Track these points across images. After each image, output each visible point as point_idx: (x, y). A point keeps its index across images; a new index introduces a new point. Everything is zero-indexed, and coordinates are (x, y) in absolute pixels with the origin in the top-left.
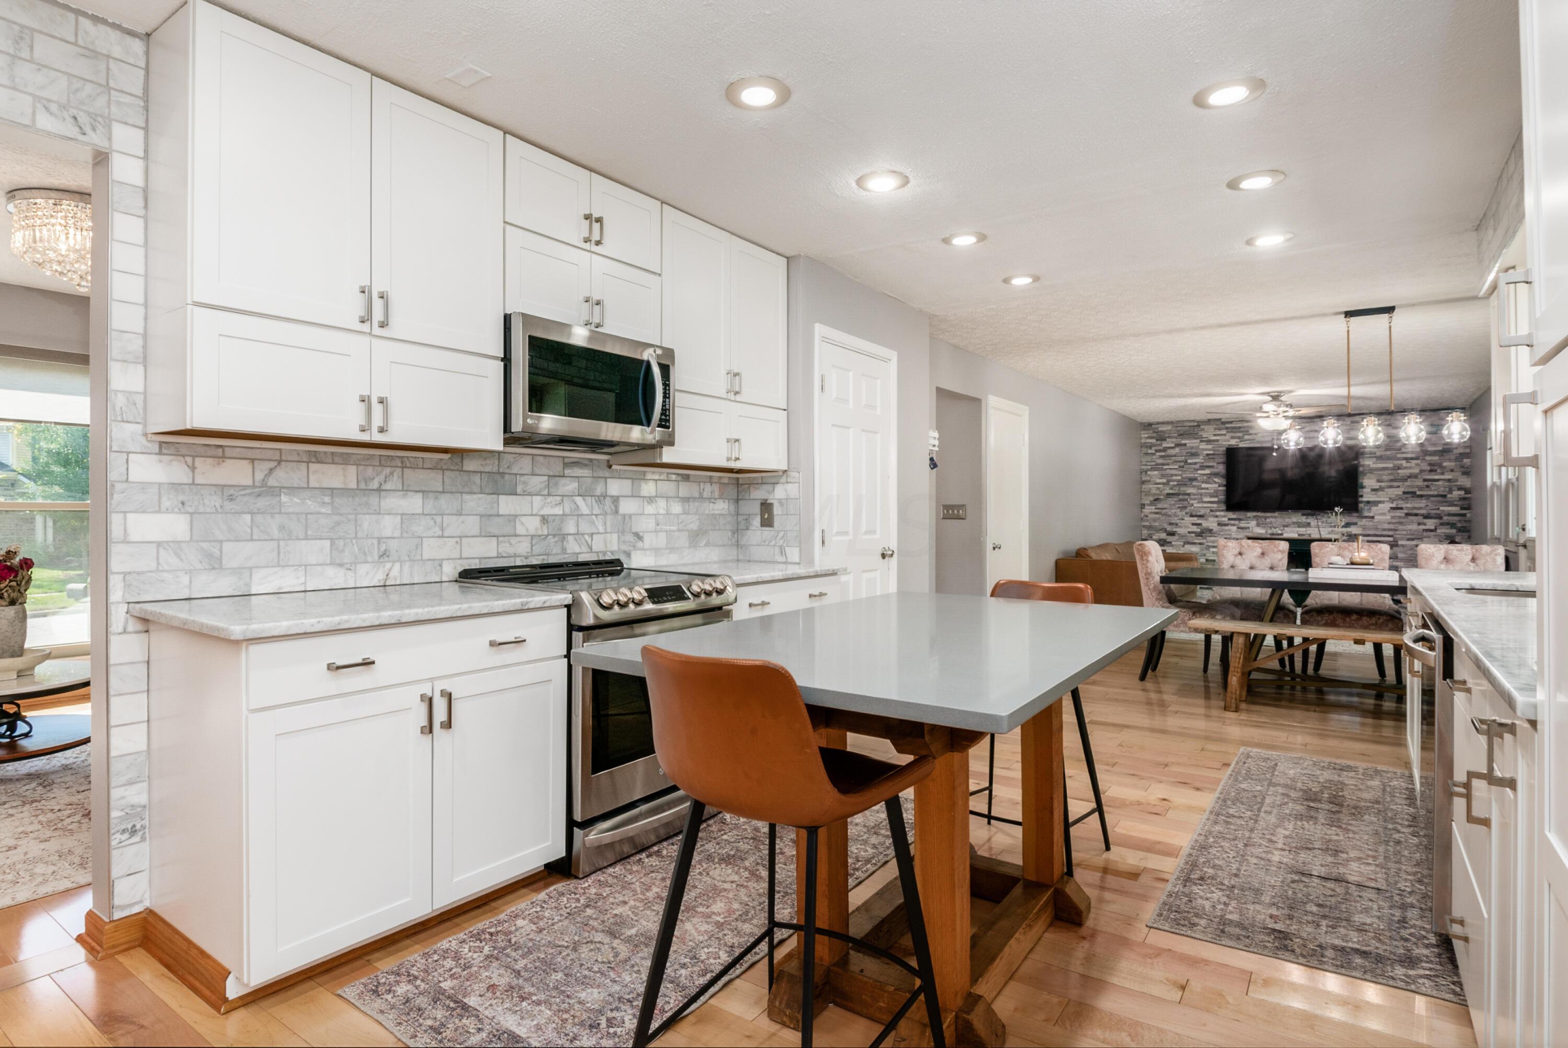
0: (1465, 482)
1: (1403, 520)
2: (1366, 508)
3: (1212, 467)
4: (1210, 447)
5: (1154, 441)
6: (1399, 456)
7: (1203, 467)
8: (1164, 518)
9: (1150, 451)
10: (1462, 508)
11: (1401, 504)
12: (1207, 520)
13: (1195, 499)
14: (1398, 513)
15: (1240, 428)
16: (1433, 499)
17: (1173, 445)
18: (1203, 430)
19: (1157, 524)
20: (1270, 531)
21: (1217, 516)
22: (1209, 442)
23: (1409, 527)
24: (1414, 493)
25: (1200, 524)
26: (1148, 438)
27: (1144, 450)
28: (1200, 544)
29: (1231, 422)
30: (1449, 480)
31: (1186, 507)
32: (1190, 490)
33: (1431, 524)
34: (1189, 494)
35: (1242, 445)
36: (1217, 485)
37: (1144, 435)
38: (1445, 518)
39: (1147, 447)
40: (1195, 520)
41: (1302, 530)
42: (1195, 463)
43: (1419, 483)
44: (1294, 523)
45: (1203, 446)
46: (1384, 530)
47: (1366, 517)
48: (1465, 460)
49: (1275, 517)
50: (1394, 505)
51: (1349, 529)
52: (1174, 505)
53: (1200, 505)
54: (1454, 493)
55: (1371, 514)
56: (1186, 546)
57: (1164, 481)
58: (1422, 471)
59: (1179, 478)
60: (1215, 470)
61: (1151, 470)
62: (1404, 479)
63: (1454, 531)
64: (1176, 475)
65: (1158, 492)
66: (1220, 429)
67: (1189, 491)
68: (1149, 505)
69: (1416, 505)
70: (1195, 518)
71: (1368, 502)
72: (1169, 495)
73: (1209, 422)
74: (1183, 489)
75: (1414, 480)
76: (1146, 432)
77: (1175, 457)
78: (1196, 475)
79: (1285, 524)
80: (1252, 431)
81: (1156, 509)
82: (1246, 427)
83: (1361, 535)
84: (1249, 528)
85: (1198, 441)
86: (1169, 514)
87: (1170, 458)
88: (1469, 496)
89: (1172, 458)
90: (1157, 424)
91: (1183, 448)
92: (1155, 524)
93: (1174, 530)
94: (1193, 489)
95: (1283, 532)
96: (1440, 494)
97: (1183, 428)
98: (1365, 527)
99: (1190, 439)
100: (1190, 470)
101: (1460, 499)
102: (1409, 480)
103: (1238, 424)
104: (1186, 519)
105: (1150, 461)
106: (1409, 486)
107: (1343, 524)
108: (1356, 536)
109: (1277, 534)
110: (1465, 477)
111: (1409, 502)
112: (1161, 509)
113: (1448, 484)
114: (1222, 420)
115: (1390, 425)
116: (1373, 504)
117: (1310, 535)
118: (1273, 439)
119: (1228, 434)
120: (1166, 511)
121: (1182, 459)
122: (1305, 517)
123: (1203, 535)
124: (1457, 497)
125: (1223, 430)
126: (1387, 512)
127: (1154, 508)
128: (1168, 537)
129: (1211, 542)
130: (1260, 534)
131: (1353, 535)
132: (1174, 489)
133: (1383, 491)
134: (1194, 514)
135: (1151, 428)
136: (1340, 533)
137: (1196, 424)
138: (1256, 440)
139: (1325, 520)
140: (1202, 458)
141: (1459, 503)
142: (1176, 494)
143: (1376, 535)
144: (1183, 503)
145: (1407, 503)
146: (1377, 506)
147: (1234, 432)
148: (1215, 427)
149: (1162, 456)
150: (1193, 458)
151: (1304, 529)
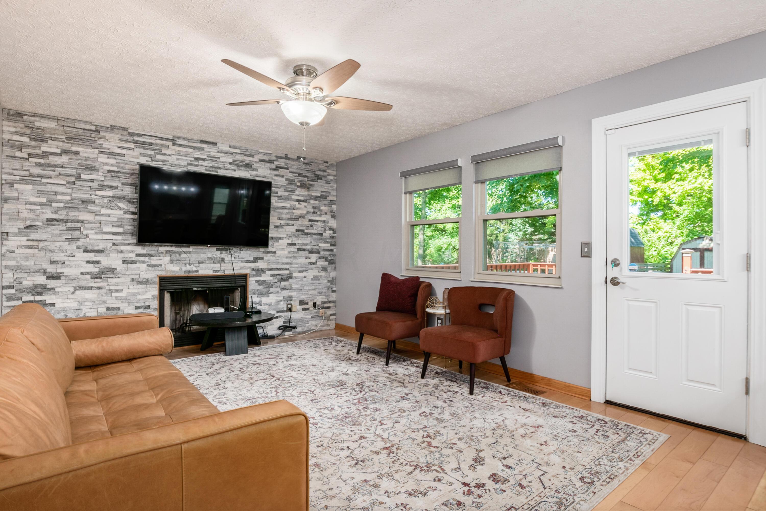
0: (333, 223)
1: (296, 255)
2: (272, 243)
3: (116, 188)
4: (113, 161)
5: (26, 140)
6: (294, 197)
7: (103, 187)
8: (42, 253)
9: (18, 154)
10: (332, 245)
11: (295, 240)
12: (108, 256)
13: (91, 229)
14: (294, 249)
15: (151, 144)
16: (315, 236)
17: (59, 151)
18: (104, 138)
19: (30, 263)
20: (184, 269)
21: (121, 252)
22: (112, 154)
23: (300, 261)
24: (303, 231)
25: (98, 262)
26: (16, 133)
27: (8, 151)
28: (99, 288)
29: (142, 135)
30: (324, 221)
31: (78, 239)
32: (82, 216)
33: (314, 257)
34: (82, 222)
36: (122, 212)
37: (9, 127)
38: (322, 253)
39: (12, 147)
40: (92, 257)
41: (217, 266)
42: (92, 181)
43: (307, 222)
44: (209, 259)
45: (103, 159)
46: (283, 264)
47: (270, 252)
49: (190, 252)
50: (290, 242)
51: (257, 264)
52: (60, 235)
53: (99, 237)
54: (327, 232)
55: (274, 250)
56: (77, 292)
57: (44, 200)
58: (308, 212)
59: (68, 198)
60: (119, 193)
61: (21, 182)
62: (297, 219)
63: (326, 263)
64: (63, 194)
65: (32, 216)
66: (126, 141)
67: (81, 218)
68: (15, 235)
69: (305, 242)
70: (92, 254)
71: (272, 238)
72: (50, 221)
73: (112, 128)
74: (73, 214)
75: (303, 219)
76: (11, 124)
77: (62, 167)
78: (93, 196)
79: (200, 260)
80: (164, 151)
81: (28, 240)
82: (158, 144)
83: (266, 269)
84: (161, 265)
85: (97, 151)
86: (52, 247)
87: (53, 169)
88: (335, 235)
89: (56, 169)
90: (34, 116)
91: (74, 157)
92: (27, 263)
93: (59, 271)
94: (89, 214)
95: (198, 268)
96: (319, 232)
97: (74, 129)
98: (269, 261)
99: (85, 147)
100: (84, 188)
101: (330, 237)
102: (300, 219)
103: (147, 139)
104: (77, 255)
105: (18, 168)
106: (299, 225)
107: (252, 259)
108: (263, 271)
109: (193, 272)
110: (333, 219)
111: (300, 238)
112: (37, 240)
113: (323, 224)
114: (129, 131)
115: (287, 169)
116: (275, 240)
117: (224, 270)
118: (188, 164)
119: (136, 149)
120: (46, 243)
121: (74, 172)
122: (219, 252)
123: (103, 276)
124: (328, 235)
125: (131, 142)
126: (285, 247)
127: (25, 238)
128: (49, 281)
129: (113, 285)
130: (174, 271)
131: (260, 269)
132: (60, 212)
133: (283, 228)
134: (90, 248)
135: (21, 119)
136: (250, 268)
137: (93, 128)
138: (170, 162)
139: (237, 255)
140: (101, 174)
141: (330, 240)
142: (63, 219)
143: (278, 269)
144: (74, 233)
145: (298, 239)
146: (278, 242)
147: (143, 148)
148: (120, 136)
149: (40, 163)
150: (89, 172)
151: (218, 265)
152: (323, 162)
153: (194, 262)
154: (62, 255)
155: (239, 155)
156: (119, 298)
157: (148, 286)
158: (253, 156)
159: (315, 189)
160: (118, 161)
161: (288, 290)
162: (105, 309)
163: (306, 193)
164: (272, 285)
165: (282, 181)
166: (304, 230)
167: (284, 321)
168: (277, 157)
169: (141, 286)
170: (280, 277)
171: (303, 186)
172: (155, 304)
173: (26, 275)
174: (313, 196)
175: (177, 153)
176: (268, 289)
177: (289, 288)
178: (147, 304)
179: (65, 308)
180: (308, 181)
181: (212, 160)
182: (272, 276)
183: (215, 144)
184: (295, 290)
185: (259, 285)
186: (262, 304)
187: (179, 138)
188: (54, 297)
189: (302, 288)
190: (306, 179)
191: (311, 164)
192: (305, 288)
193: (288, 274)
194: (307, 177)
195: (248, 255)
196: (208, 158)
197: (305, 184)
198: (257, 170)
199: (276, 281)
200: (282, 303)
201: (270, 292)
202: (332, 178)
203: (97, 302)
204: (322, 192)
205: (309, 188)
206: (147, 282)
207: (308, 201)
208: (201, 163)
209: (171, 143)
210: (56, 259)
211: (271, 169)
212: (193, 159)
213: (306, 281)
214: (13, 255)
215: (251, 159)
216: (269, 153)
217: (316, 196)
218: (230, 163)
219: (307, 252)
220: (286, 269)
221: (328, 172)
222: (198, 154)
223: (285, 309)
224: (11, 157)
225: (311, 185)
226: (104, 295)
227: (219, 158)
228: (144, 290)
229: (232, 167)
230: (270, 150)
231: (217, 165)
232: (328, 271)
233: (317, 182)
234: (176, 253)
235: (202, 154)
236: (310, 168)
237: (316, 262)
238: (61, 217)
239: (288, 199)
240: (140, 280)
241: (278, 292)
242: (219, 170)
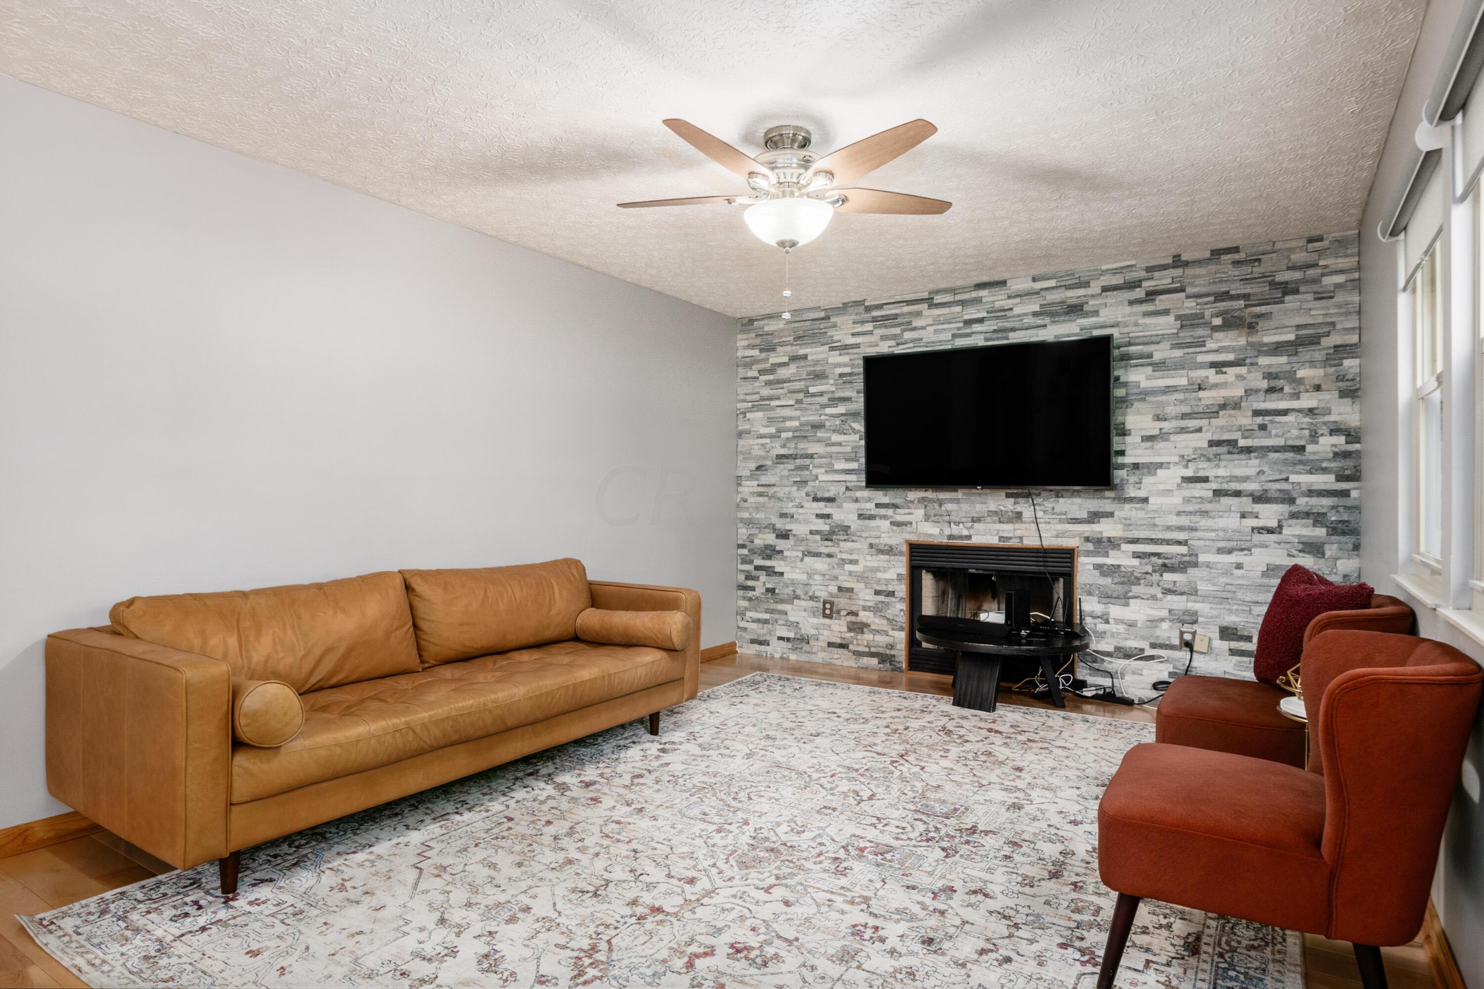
0: (1347, 413)
1: (1207, 507)
2: (1133, 479)
4: (845, 359)
5: (756, 352)
6: (1201, 358)
7: (836, 401)
8: (772, 503)
10: (1340, 478)
11: (1207, 470)
12: (840, 507)
13: (821, 465)
15: (895, 317)
16: (1274, 455)
17: (786, 359)
18: (835, 326)
19: (760, 516)
20: (947, 531)
22: (844, 348)
23: (1221, 523)
24: (1232, 443)
25: (828, 516)
26: (748, 347)
27: (742, 372)
28: (829, 556)
29: (882, 306)
30: (1311, 411)
31: (806, 482)
32: (812, 448)
33: (1269, 514)
34: (811, 456)
35: (899, 350)
36: (853, 437)
37: (742, 341)
38: (1302, 502)
39: (745, 365)
40: (822, 508)
41: (1007, 529)
42: (821, 394)
43: (1245, 419)
44: (991, 513)
45: (835, 358)
46: (1169, 528)
47: (1131, 500)
48: (1347, 363)
49: (958, 501)
50: (1189, 473)
51: (1096, 528)
52: (789, 476)
53: (830, 477)
54: (1322, 440)
55: (1142, 494)
56: (806, 559)
57: (772, 430)
58: (1249, 392)
59: (796, 424)
60: (850, 406)
61: (752, 409)
62: (1212, 413)
63: (1320, 532)
64: (791, 419)
65: (763, 453)
66: (863, 322)
67: (810, 451)
68: (748, 478)
69: (1238, 472)
70: (822, 504)
71: (1136, 466)
72: (779, 457)
73: (845, 307)
74: (802, 446)
75: (1232, 412)
76: (744, 336)
77: (790, 381)
78: (823, 417)
79: (975, 515)
80: (917, 323)
81: (758, 485)
82: (907, 314)
83: (1120, 539)
84: (911, 523)
85: (827, 347)
86: (780, 495)
87: (781, 386)
88: (1357, 446)
89: (785, 385)
90: (762, 319)
91: (802, 363)
92: (759, 516)
93: (788, 527)
94: (818, 444)
95: (972, 532)
96: (1290, 443)
97: (802, 324)
98: (1128, 522)
99: (814, 345)
100: (813, 407)
101: (1336, 455)
102: (1221, 413)
103: (893, 309)
104: (806, 505)
105: (750, 391)
106: (1222, 427)
107: (1086, 516)
108: (1112, 543)
109: (961, 537)
110: (1347, 401)
111: (1222, 463)
112: (766, 485)
113: (1307, 420)
114: (866, 304)
115: (1182, 290)
116: (1145, 471)
117: (1021, 538)
118: (954, 336)
119: (876, 332)
120: (775, 489)
121: (800, 385)
122: (1012, 500)
123: (834, 537)
124: (1329, 449)
125: (868, 322)
126: (1175, 488)
127: (755, 483)
128: (778, 540)
129: (846, 552)
130: (930, 535)
131: (1105, 540)
132: (788, 445)
133: (1168, 440)
134: (819, 495)
135: (752, 327)
136: (1080, 535)
137: (822, 314)
138: (925, 340)
139: (1050, 506)
140: (832, 382)
141: (1333, 465)
142: (791, 455)
143: (1152, 541)
144: (802, 473)
145: (1217, 466)
146: (1155, 474)
147: (886, 327)
148: (854, 317)
149: (769, 381)
150: (818, 382)
151: (1010, 527)
152: (1303, 242)
153: (963, 520)
154: (791, 504)
155: (1055, 291)
156: (854, 574)
157: (892, 557)
158: (1086, 285)
159: (1273, 323)
160: (852, 357)
161: (1182, 594)
162: (836, 588)
163: (1242, 341)
164: (1138, 579)
165: (1167, 324)
166: (1236, 441)
167: (1171, 670)
168: (1149, 269)
169: (882, 557)
170: (1160, 561)
171: (1231, 323)
172: (902, 590)
173: (757, 531)
174: (1266, 344)
175: (937, 321)
176: (1126, 587)
177: (1186, 590)
178: (891, 589)
179: (793, 580)
180: (1246, 306)
181: (998, 318)
182: (1138, 557)
183: (1003, 283)
184: (1205, 598)
185: (1103, 574)
186: (1111, 621)
187: (937, 292)
188: (782, 563)
189: (1229, 595)
190: (1242, 303)
191: (1259, 260)
192: (1239, 595)
193: (1185, 555)
194: (1246, 297)
195: (1076, 507)
196: (989, 315)
197: (1240, 318)
198: (1096, 313)
199: (1149, 569)
200: (1165, 625)
201: (1130, 594)
202: (1340, 279)
203: (827, 577)
204: (1299, 327)
205: (1252, 327)
206: (889, 551)
207: (1248, 361)
208: (976, 327)
209: (926, 306)
210: (785, 511)
211: (1131, 303)
212: (961, 325)
213: (1243, 577)
214: (746, 505)
215: (1081, 292)
216: (1128, 266)
217: (1278, 343)
218: (1035, 314)
219: (1246, 501)
220: (1179, 543)
221: (1326, 267)
222: (972, 313)
223: (1176, 642)
224: (744, 378)
225: (1261, 316)
226: (836, 566)
227: (1011, 309)
228: (885, 564)
229: (1039, 321)
230: (1125, 260)
231: (1008, 325)
232: (1328, 554)
233: (1283, 302)
234: (934, 502)
235: (979, 311)
236: (1257, 270)
237: (1280, 526)
238: (790, 452)
239: (1180, 366)
240: (880, 547)
241: (1154, 598)
242: (1011, 335)
